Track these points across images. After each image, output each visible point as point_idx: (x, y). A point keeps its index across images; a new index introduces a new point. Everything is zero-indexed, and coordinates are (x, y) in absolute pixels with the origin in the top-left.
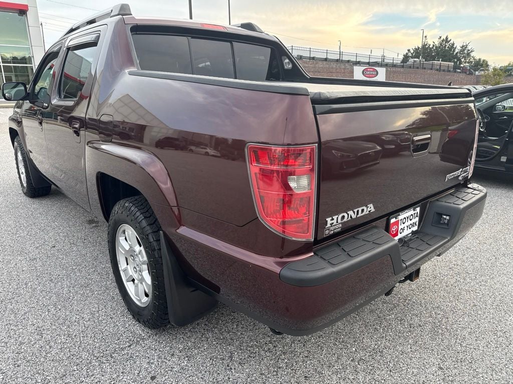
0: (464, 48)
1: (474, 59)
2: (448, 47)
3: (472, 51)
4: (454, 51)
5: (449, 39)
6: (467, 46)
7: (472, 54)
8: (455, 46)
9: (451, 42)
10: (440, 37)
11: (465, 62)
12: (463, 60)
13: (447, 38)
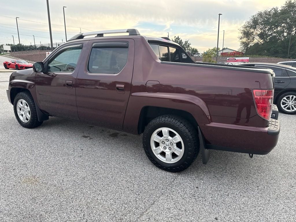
0: (186, 42)
1: (191, 48)
2: (179, 42)
3: (190, 44)
4: (182, 44)
5: (179, 38)
6: (187, 41)
7: (190, 46)
8: (182, 42)
9: (180, 39)
10: (175, 37)
11: (187, 50)
12: (186, 49)
13: (178, 37)
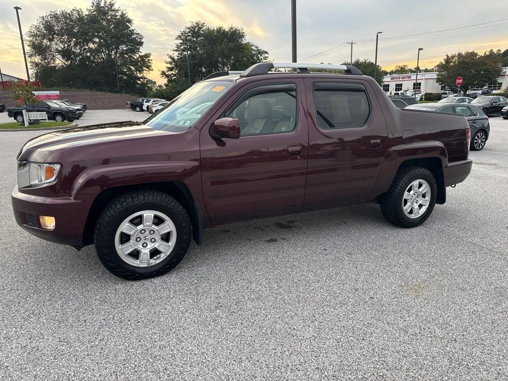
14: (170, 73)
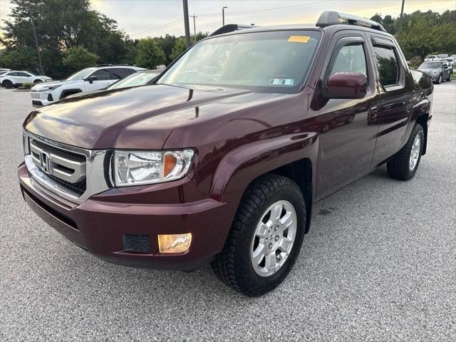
14: (8, 40)
